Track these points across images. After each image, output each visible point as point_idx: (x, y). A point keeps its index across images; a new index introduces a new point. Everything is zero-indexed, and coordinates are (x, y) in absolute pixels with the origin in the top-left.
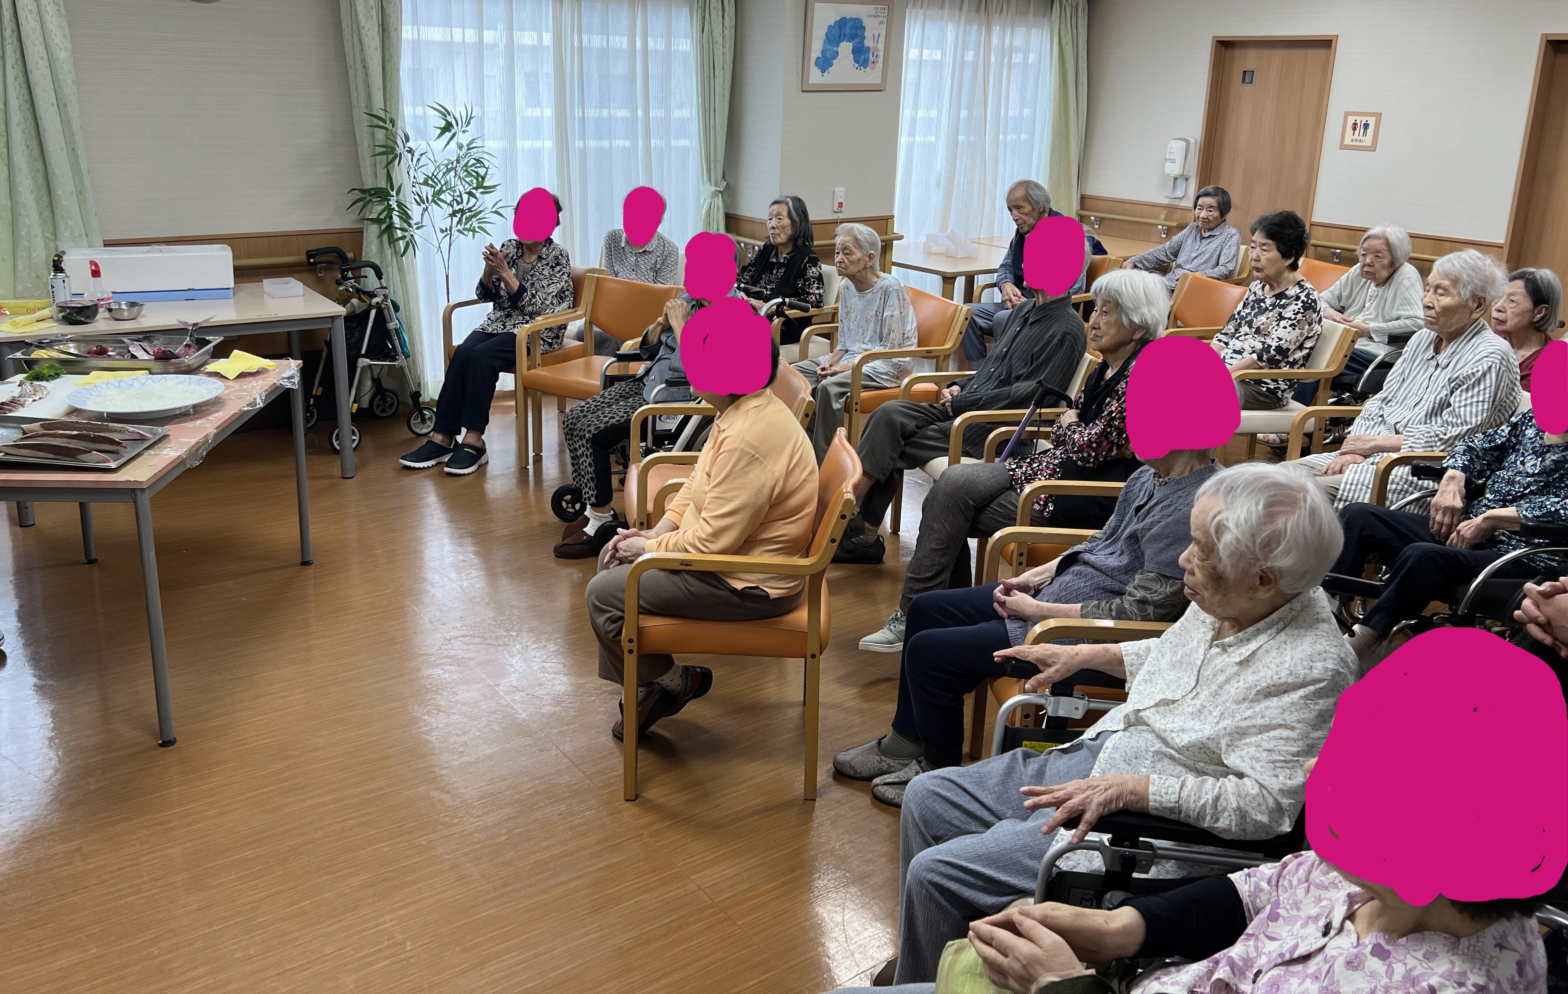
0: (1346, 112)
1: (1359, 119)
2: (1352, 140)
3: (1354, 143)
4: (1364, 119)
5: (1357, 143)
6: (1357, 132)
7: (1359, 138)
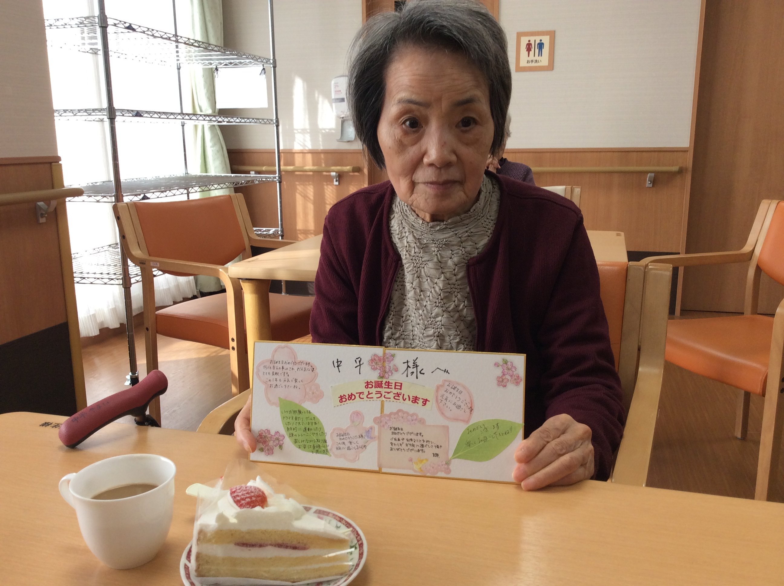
0: (517, 33)
1: (532, 39)
2: (528, 62)
3: (531, 65)
4: (538, 39)
5: (534, 64)
6: (532, 53)
7: (534, 59)
